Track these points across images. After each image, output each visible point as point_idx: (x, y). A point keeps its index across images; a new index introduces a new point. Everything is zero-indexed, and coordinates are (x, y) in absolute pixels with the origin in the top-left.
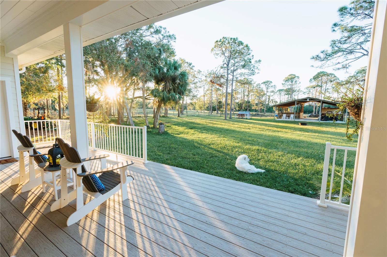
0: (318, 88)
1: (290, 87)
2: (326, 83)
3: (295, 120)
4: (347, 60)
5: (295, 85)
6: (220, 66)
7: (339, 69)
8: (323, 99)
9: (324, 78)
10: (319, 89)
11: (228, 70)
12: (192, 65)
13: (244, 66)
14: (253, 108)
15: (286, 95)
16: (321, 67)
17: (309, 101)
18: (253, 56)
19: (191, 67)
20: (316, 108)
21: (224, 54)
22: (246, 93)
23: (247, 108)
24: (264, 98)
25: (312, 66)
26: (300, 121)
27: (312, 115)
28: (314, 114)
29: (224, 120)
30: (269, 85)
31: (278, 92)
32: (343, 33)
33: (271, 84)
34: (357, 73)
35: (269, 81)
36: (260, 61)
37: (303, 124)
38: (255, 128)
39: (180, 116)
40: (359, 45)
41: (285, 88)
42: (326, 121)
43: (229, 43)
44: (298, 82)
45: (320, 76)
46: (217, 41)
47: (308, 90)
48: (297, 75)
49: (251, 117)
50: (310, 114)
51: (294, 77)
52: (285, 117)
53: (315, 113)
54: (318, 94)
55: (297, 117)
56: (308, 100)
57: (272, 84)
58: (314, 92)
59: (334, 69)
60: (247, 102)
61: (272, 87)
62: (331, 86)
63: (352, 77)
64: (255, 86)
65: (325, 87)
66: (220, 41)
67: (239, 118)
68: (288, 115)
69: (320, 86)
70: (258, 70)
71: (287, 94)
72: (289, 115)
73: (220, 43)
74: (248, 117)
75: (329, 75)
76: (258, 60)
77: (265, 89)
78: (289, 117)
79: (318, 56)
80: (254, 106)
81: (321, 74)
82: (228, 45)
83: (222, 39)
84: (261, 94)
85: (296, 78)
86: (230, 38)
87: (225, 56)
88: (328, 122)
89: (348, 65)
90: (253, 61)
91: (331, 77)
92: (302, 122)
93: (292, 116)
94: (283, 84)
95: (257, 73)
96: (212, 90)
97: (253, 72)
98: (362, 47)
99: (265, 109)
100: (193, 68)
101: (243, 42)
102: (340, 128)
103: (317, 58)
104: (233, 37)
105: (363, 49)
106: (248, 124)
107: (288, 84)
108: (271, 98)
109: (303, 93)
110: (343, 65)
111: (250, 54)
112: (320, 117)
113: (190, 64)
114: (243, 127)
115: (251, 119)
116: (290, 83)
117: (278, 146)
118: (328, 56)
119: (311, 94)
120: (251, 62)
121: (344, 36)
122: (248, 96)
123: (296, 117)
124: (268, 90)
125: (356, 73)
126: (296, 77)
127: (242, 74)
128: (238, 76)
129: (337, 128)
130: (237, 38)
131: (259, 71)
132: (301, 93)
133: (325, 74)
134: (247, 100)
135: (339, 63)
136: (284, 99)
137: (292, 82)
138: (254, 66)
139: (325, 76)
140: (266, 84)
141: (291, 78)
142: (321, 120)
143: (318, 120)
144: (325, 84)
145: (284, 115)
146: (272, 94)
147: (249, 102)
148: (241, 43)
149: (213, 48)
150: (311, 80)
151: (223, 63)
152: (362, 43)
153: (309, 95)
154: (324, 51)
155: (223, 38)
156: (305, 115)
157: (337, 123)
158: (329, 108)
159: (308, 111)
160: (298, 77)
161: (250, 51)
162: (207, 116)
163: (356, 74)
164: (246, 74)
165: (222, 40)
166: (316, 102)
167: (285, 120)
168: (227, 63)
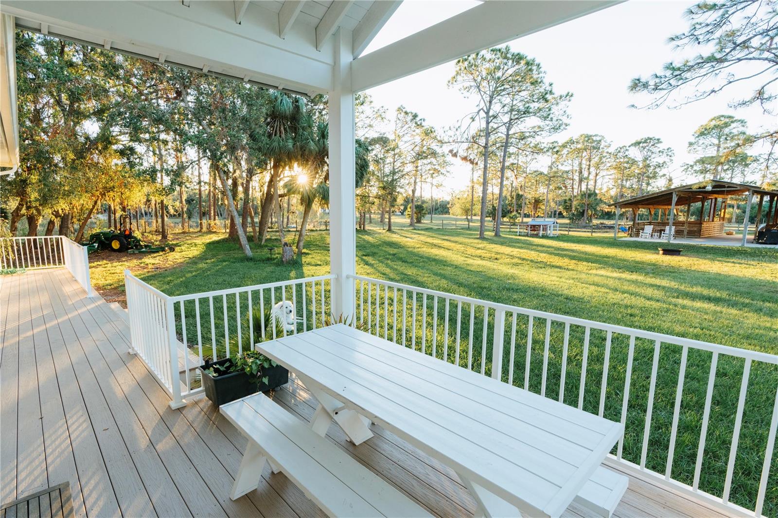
3: (672, 242)
4: (730, 82)
6: (470, 116)
12: (418, 119)
18: (551, 85)
19: (417, 121)
21: (479, 87)
23: (584, 211)
25: (633, 106)
29: (477, 238)
30: (654, 149)
32: (694, 16)
33: (658, 145)
35: (651, 137)
36: (568, 95)
37: (670, 251)
39: (392, 228)
49: (565, 233)
52: (650, 232)
56: (709, 188)
57: (661, 147)
60: (586, 194)
61: (663, 152)
67: (528, 235)
68: (657, 228)
72: (662, 228)
78: (660, 232)
87: (482, 92)
93: (670, 230)
94: (691, 144)
100: (423, 125)
101: (524, 54)
107: (706, 142)
113: (415, 116)
134: (585, 191)
135: (713, 91)
140: (643, 147)
141: (719, 126)
145: (649, 229)
147: (592, 194)
148: (518, 58)
151: (477, 109)
162: (462, 229)
167: (650, 240)
168: (485, 109)
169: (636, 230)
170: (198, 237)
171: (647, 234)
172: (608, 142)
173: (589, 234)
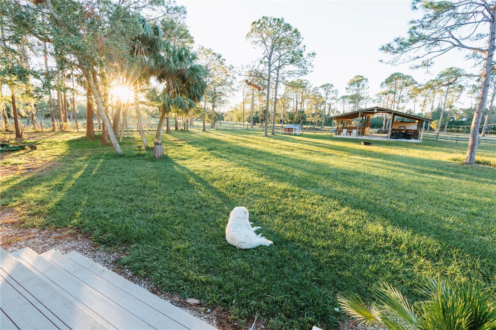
0: (391, 94)
1: (355, 93)
2: (401, 88)
3: (358, 138)
4: (429, 53)
5: (362, 90)
6: (259, 60)
7: (417, 67)
8: (395, 110)
9: (400, 82)
10: (391, 96)
11: (270, 65)
12: (221, 58)
13: (292, 61)
14: (308, 120)
15: (351, 104)
16: (393, 63)
17: (377, 113)
18: (305, 46)
19: (220, 60)
20: (386, 121)
21: (264, 42)
22: (300, 100)
23: (300, 120)
24: (322, 107)
25: (381, 61)
26: (364, 139)
27: (381, 130)
28: (383, 129)
29: (263, 136)
30: (330, 90)
31: (341, 99)
32: (428, 10)
33: (332, 88)
34: (440, 76)
35: (329, 83)
36: (314, 54)
37: (367, 143)
38: (300, 149)
39: (206, 129)
40: (448, 31)
41: (350, 94)
42: (397, 140)
43: (271, 26)
44: (366, 87)
45: (394, 79)
46: (254, 23)
47: (379, 98)
48: (365, 77)
49: (302, 132)
50: (378, 129)
51: (362, 80)
52: (345, 132)
53: (385, 128)
54: (390, 103)
55: (361, 133)
56: (376, 111)
57: (333, 89)
58: (386, 101)
59: (412, 67)
60: (300, 112)
61: (333, 92)
62: (407, 92)
63: (434, 81)
64: (311, 91)
65: (399, 94)
66: (259, 23)
67: (286, 134)
68: (349, 131)
69: (393, 92)
70: (311, 66)
71: (352, 102)
72: (351, 131)
73: (258, 26)
74: (298, 132)
75: (405, 78)
76: (311, 53)
77: (324, 95)
78: (350, 132)
79: (389, 45)
80: (309, 117)
81: (396, 77)
82: (270, 29)
83: (261, 19)
84: (319, 101)
85: (364, 81)
86: (273, 18)
87: (266, 45)
88: (399, 140)
89: (430, 61)
90: (305, 54)
91: (408, 80)
92: (367, 140)
93: (354, 131)
94: (347, 89)
95: (310, 71)
96: (253, 94)
97: (305, 69)
98: (452, 35)
99: (323, 121)
100: (224, 63)
101: (291, 24)
102: (413, 150)
103: (387, 48)
104: (277, 17)
105: (453, 37)
106: (293, 142)
107: (353, 88)
108: (332, 107)
109: (372, 101)
110: (423, 62)
111: (300, 43)
112: (390, 133)
113: (219, 57)
114: (286, 147)
115: (301, 135)
116: (357, 88)
117: (320, 182)
118: (404, 46)
119: (382, 103)
120: (301, 56)
121: (428, 15)
122: (301, 103)
123: (359, 133)
124: (328, 96)
125: (438, 76)
126: (363, 79)
127: (290, 73)
128: (285, 75)
129: (409, 149)
130: (282, 19)
131: (312, 69)
132: (370, 102)
133: (401, 77)
134: (300, 110)
135: (418, 57)
136: (348, 108)
137: (358, 86)
138: (305, 61)
139: (400, 79)
140: (325, 89)
141: (358, 81)
142: (391, 138)
143: (387, 137)
144: (400, 90)
145: (345, 131)
146: (333, 101)
147: (303, 112)
148: (288, 27)
149: (249, 33)
150: (382, 84)
151: (263, 56)
152: (452, 28)
153: (379, 104)
154: (398, 39)
155: (264, 17)
156: (371, 130)
157: (410, 142)
158: (402, 122)
159: (377, 125)
160: (366, 79)
161: (300, 40)
162: (245, 130)
163: (439, 78)
164: (296, 72)
165: (262, 22)
166: (387, 114)
167: (345, 137)
168: (268, 56)
169: (339, 131)
170: (53, 135)
171: (344, 134)
172: (311, 84)
173: (313, 133)
